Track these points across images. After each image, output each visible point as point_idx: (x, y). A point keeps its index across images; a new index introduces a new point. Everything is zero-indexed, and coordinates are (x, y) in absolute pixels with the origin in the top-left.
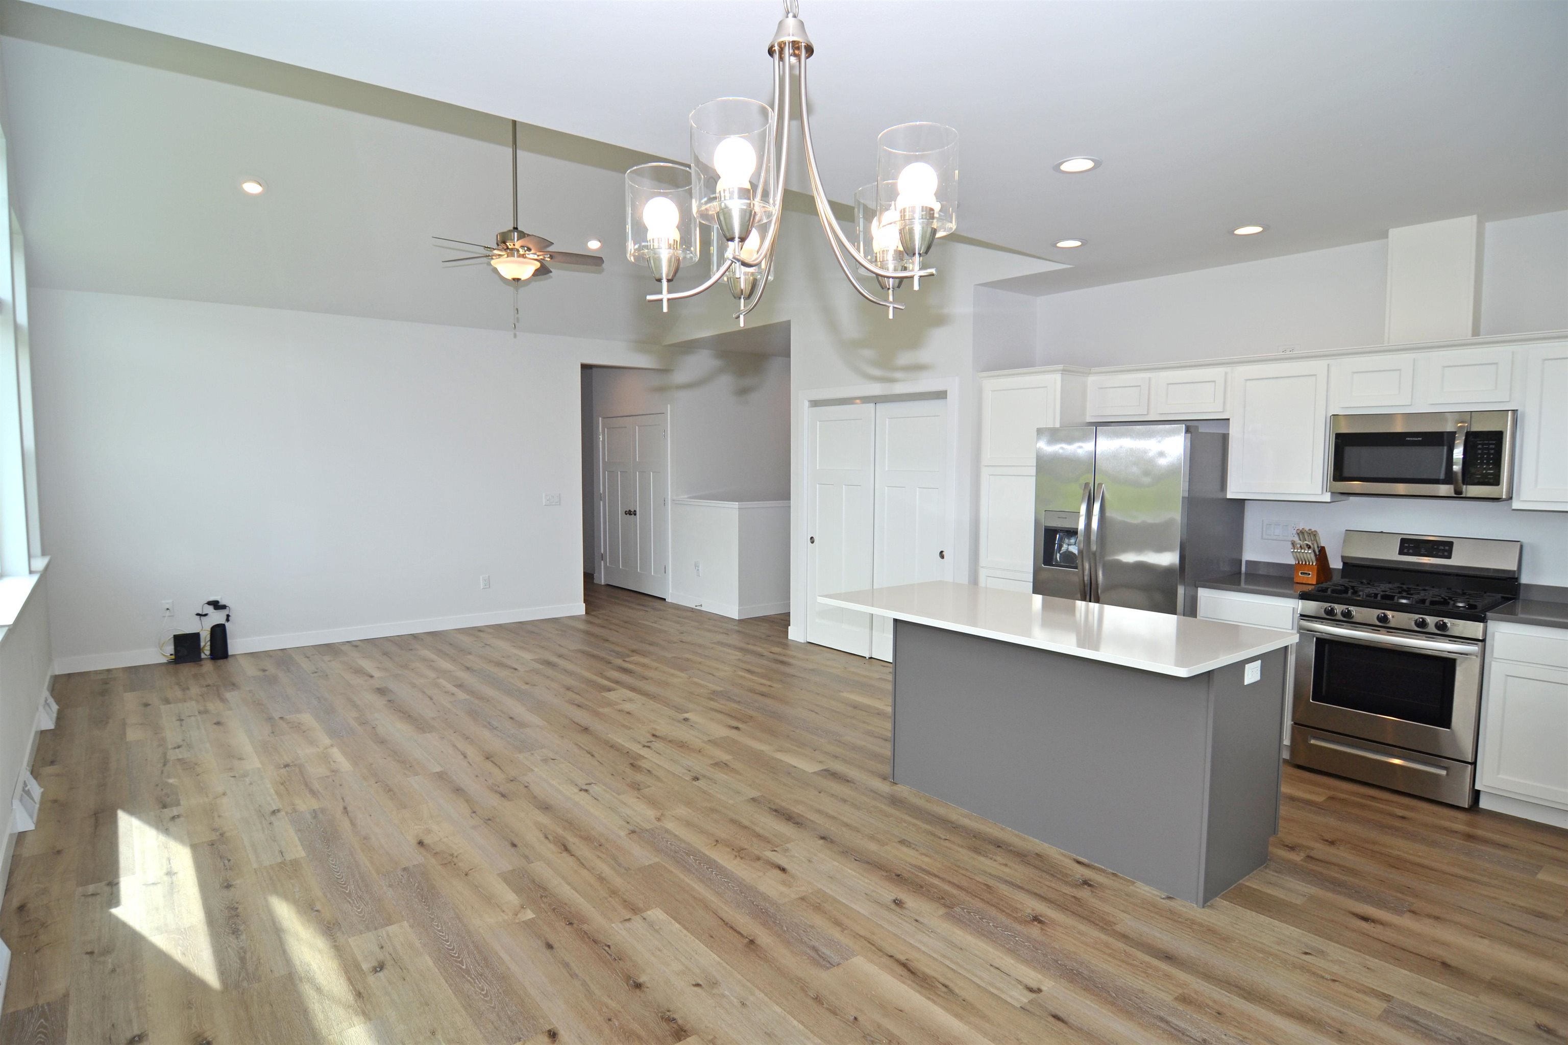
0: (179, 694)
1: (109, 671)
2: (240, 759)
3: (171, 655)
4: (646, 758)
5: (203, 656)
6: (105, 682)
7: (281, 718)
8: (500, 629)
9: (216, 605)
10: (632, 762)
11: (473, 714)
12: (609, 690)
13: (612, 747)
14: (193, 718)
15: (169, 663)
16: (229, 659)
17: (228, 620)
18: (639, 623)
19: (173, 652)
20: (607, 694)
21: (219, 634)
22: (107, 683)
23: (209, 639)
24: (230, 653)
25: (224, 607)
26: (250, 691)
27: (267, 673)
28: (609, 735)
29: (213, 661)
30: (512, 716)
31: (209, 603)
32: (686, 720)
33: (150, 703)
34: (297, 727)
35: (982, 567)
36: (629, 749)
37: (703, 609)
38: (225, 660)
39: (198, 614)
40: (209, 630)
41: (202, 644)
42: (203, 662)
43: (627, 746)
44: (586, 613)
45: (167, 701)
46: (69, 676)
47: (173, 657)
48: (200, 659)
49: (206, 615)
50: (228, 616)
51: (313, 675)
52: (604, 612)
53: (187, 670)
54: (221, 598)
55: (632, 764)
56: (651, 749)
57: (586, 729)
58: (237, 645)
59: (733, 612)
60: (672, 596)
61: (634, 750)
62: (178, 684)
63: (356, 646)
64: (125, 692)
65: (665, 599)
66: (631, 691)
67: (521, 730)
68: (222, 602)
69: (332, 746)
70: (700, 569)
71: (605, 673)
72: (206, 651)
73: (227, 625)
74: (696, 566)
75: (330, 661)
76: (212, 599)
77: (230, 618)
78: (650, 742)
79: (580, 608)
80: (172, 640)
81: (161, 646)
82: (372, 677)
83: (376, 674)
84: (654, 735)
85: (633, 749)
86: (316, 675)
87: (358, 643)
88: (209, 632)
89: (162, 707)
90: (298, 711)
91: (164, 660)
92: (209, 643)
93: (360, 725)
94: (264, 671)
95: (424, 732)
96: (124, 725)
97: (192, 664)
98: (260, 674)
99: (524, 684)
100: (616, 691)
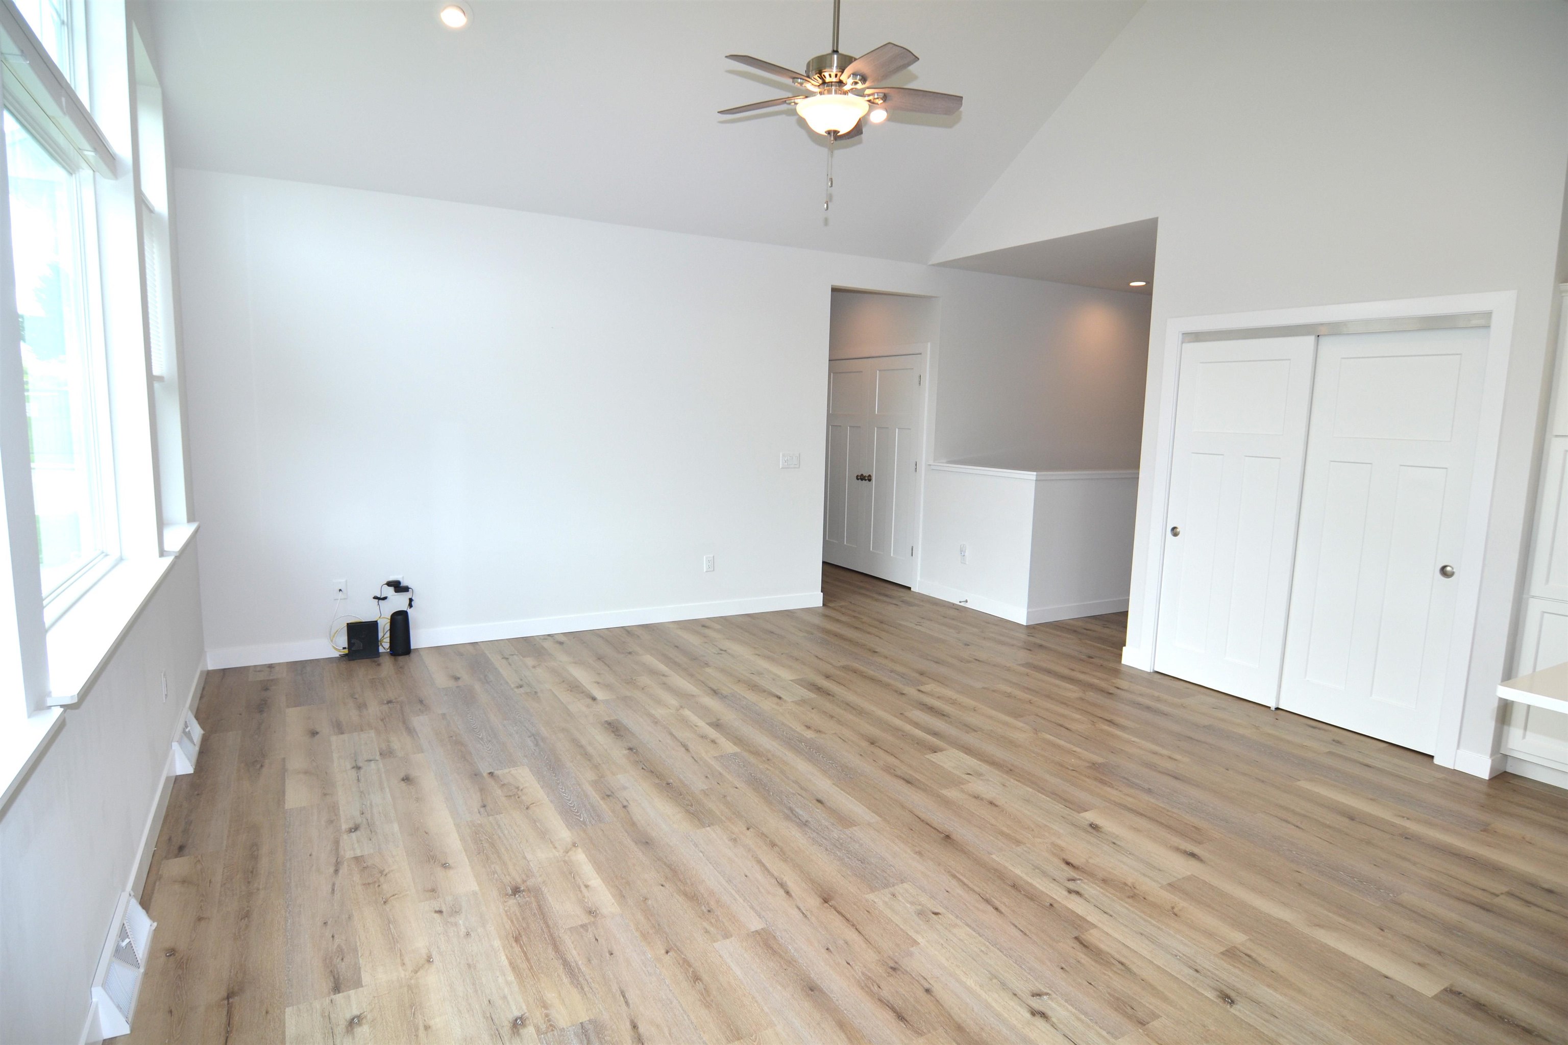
0: (354, 714)
1: (271, 666)
2: (445, 866)
3: (344, 648)
4: (1089, 922)
5: (381, 650)
6: (266, 686)
7: (491, 774)
8: (728, 624)
9: (397, 586)
10: (1073, 932)
11: (757, 784)
12: (935, 750)
13: (1016, 888)
14: (373, 764)
15: (342, 656)
16: (412, 655)
17: (410, 606)
18: (900, 625)
19: (346, 646)
20: (933, 757)
21: (400, 622)
22: (266, 689)
23: (389, 628)
24: (413, 647)
25: (406, 589)
26: (444, 716)
27: (460, 683)
29: (393, 658)
30: (820, 798)
31: (389, 584)
32: (1094, 827)
33: (318, 730)
34: (515, 794)
35: (1533, 597)
36: (1050, 897)
37: (967, 605)
38: (407, 656)
39: (375, 598)
40: (389, 618)
41: (380, 635)
42: (381, 660)
43: (1038, 886)
44: (823, 605)
45: (339, 728)
46: (224, 671)
47: (346, 651)
48: (377, 654)
49: (385, 598)
50: (411, 600)
51: (518, 691)
52: (843, 603)
53: (362, 670)
54: (403, 577)
56: (1087, 900)
58: (420, 638)
59: (1018, 614)
60: (920, 585)
61: (1058, 899)
62: (352, 696)
63: (561, 643)
64: (288, 707)
65: (909, 588)
66: (966, 753)
67: (848, 832)
68: (404, 583)
69: (574, 845)
70: (967, 554)
71: (906, 714)
72: (385, 645)
73: (410, 611)
74: (962, 551)
75: (534, 667)
76: (393, 578)
77: (413, 603)
79: (814, 598)
80: (346, 628)
81: (332, 639)
82: (594, 699)
83: (599, 694)
84: (1068, 864)
86: (522, 690)
87: (563, 639)
88: (389, 621)
89: (334, 738)
90: (513, 763)
91: (336, 654)
92: (388, 634)
93: (603, 798)
94: (457, 679)
95: (703, 825)
96: (283, 772)
97: (368, 660)
98: (452, 684)
99: (804, 728)
100: (944, 752)
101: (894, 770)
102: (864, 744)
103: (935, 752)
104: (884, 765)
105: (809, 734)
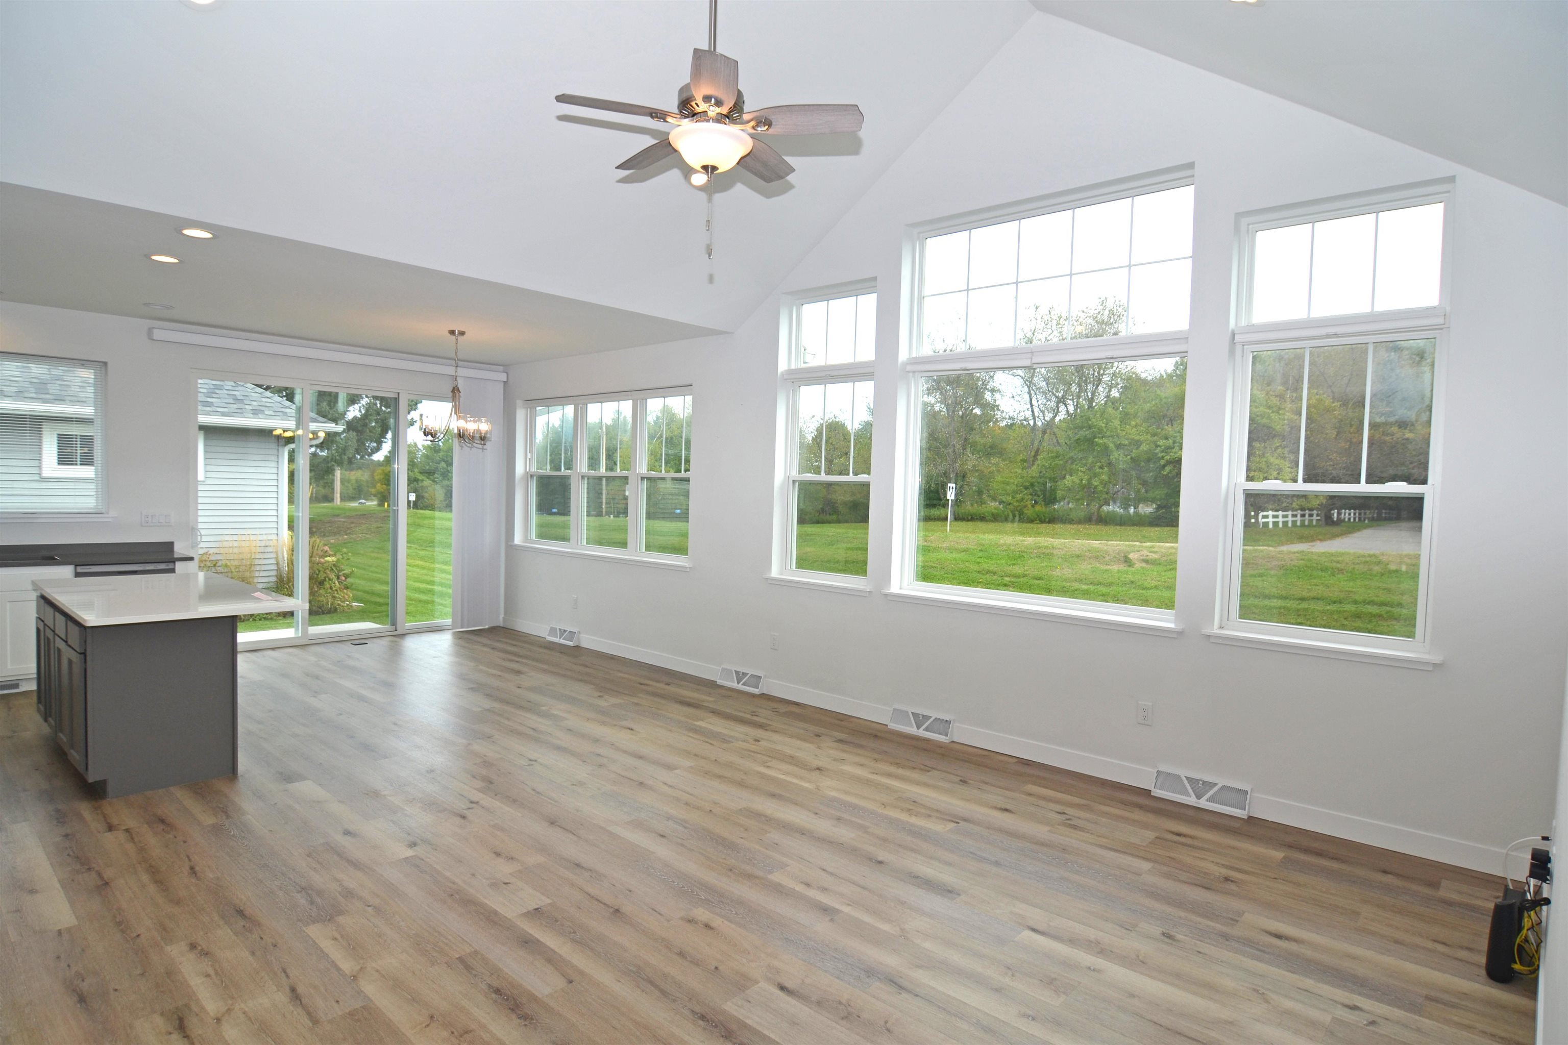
4: (475, 789)
10: (490, 786)
12: (533, 913)
13: (515, 801)
20: (539, 903)
28: (520, 815)
30: (662, 839)
32: (413, 845)
36: (495, 799)
43: (497, 803)
55: (491, 783)
56: (469, 799)
57: (552, 823)
61: (488, 798)
78: (469, 808)
84: (464, 817)
85: (490, 799)
99: (713, 924)
100: (525, 911)
101: (591, 876)
102: (627, 908)
103: (536, 909)
104: (603, 882)
105: (702, 914)
